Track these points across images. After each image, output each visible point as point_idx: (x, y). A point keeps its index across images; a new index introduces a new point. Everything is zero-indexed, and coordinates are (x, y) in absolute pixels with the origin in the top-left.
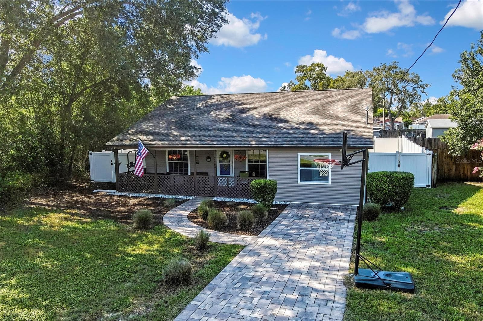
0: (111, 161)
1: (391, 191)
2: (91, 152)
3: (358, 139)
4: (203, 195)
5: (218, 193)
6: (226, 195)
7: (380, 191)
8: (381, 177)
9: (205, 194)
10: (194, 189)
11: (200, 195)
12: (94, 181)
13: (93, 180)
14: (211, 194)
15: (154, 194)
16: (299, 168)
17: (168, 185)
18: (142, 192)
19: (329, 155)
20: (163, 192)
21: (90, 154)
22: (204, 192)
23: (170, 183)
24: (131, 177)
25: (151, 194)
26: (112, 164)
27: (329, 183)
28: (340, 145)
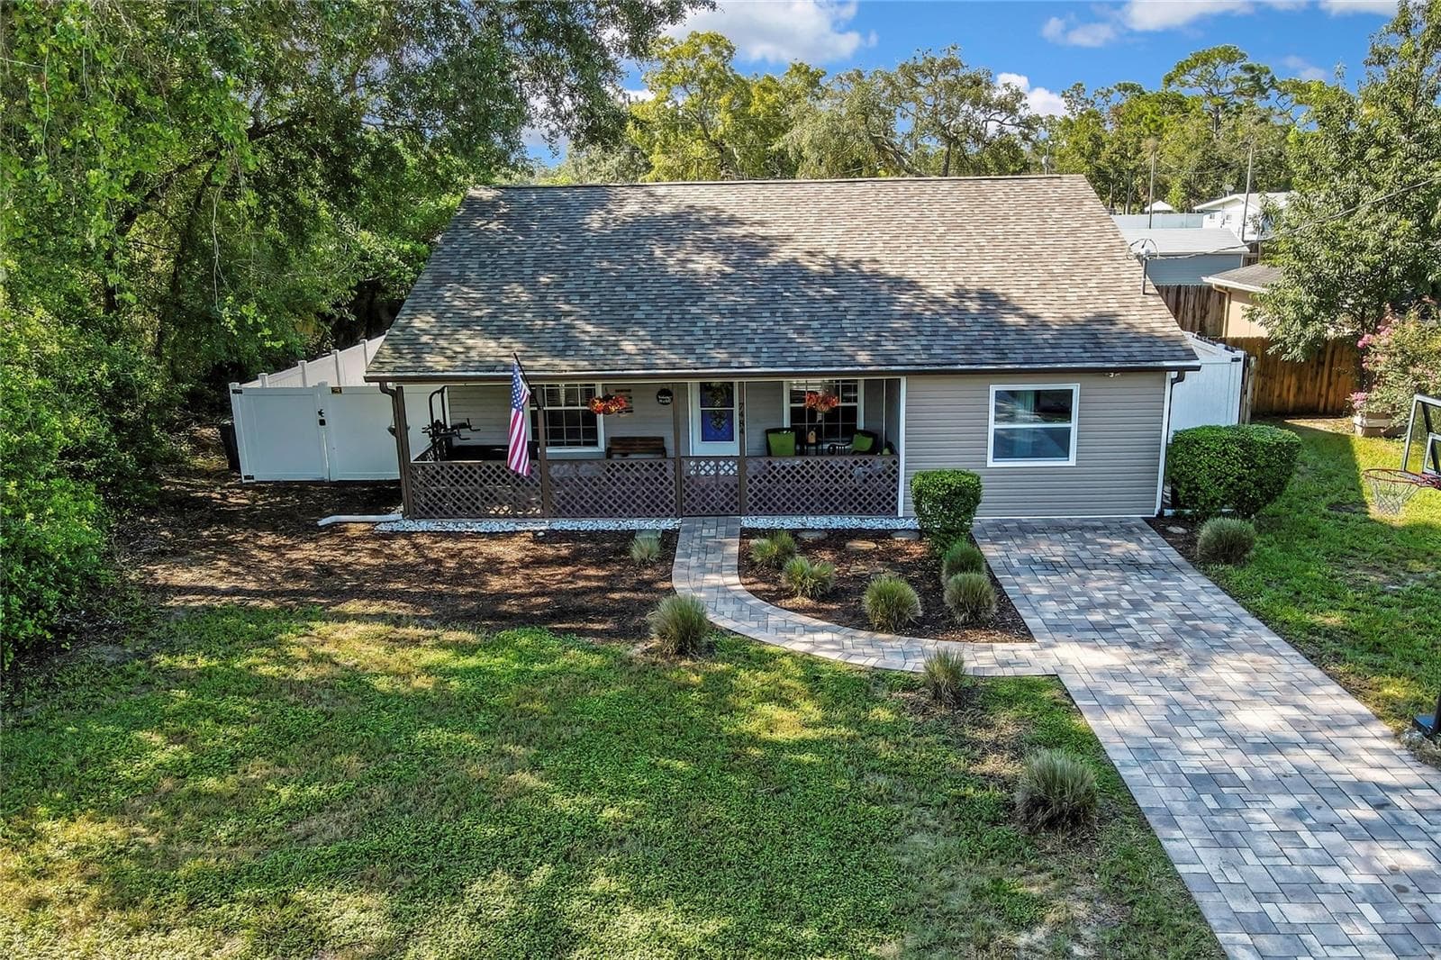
0: (320, 413)
1: (1244, 478)
2: (234, 385)
3: (1148, 344)
4: (704, 513)
5: (751, 504)
6: (775, 508)
7: (1217, 480)
8: (1224, 444)
9: (708, 508)
10: (676, 497)
11: (693, 513)
12: (256, 479)
13: (253, 478)
14: (727, 509)
15: (541, 520)
16: (993, 426)
17: (586, 489)
18: (497, 516)
19: (1076, 388)
20: (569, 511)
21: (234, 392)
22: (708, 504)
23: (595, 484)
24: (456, 472)
25: (527, 520)
26: (322, 422)
27: (1072, 461)
28: (1113, 361)
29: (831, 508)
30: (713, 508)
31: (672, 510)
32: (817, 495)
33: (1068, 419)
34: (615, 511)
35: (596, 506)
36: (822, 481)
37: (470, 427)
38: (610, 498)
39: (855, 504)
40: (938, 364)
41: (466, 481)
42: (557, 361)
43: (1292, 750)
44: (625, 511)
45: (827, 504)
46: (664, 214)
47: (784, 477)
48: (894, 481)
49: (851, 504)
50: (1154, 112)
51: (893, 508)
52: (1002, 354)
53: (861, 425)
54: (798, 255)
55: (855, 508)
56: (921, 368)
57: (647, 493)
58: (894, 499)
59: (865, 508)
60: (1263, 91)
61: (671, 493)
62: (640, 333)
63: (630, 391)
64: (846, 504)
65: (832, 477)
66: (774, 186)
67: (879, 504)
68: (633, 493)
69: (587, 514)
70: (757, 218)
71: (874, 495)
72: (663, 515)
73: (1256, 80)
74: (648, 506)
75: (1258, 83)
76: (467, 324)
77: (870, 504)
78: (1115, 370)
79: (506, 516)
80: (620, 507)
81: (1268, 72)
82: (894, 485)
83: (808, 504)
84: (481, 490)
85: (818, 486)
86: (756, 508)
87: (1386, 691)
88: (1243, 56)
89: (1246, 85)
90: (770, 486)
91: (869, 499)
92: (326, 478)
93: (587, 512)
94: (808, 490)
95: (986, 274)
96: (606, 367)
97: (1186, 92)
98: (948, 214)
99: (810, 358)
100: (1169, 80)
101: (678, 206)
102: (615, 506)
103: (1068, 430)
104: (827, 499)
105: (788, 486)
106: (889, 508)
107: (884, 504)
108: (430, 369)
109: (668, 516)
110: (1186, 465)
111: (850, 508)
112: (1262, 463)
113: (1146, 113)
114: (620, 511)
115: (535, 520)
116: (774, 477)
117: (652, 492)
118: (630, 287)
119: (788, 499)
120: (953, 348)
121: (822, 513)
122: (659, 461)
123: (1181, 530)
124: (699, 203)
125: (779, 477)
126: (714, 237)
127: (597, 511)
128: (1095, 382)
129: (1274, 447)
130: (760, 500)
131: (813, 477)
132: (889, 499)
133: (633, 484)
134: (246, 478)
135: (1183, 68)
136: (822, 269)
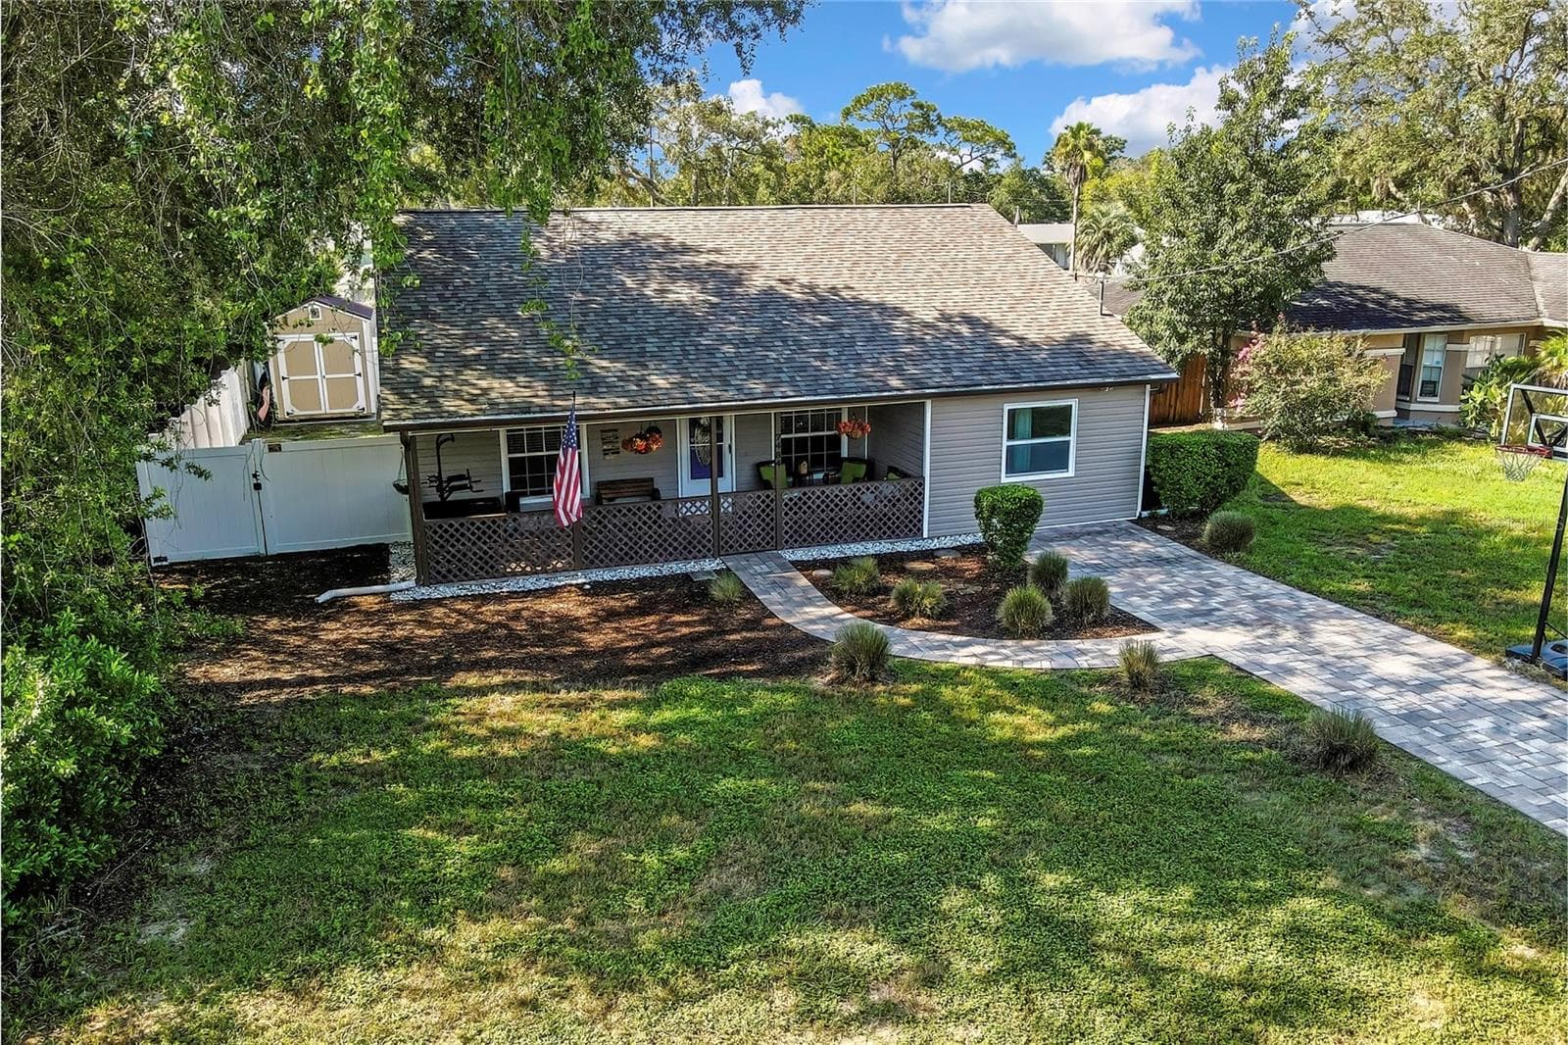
0: (255, 476)
3: (1128, 360)
5: (787, 537)
6: (809, 540)
9: (745, 545)
10: (713, 536)
11: (731, 551)
13: (165, 559)
14: (763, 544)
15: (572, 573)
16: (1006, 443)
17: (621, 535)
18: (514, 574)
19: (1074, 403)
20: (602, 561)
22: (745, 541)
23: (630, 529)
24: (478, 528)
25: (558, 574)
26: (258, 487)
27: (1071, 473)
28: (1110, 377)
29: (863, 535)
30: (750, 545)
31: (709, 550)
32: (850, 523)
33: (1067, 432)
34: (651, 556)
35: (631, 553)
36: (854, 508)
38: (646, 542)
39: (885, 529)
40: (966, 386)
41: (490, 537)
42: (593, 400)
43: (1443, 687)
44: (661, 555)
45: (859, 531)
46: (609, 242)
47: (818, 507)
48: (920, 503)
49: (880, 529)
50: (834, 145)
51: (919, 530)
52: (1016, 374)
53: (845, 453)
54: (773, 283)
55: (884, 533)
56: (951, 390)
57: (684, 534)
58: (919, 521)
59: (893, 532)
60: (932, 128)
61: (709, 532)
62: (664, 366)
63: (616, 430)
64: (876, 529)
65: (836, 505)
66: (707, 212)
67: (906, 526)
68: (670, 535)
69: (622, 561)
70: (710, 245)
71: (902, 518)
72: (700, 556)
73: (926, 117)
74: (685, 548)
75: (927, 120)
76: (466, 363)
77: (898, 527)
78: (1110, 385)
79: (524, 573)
80: (656, 551)
81: (935, 110)
82: (920, 507)
83: (841, 532)
85: (850, 513)
86: (791, 541)
87: (1459, 634)
88: (913, 93)
89: (917, 121)
90: (805, 517)
91: (898, 523)
92: (263, 551)
93: (621, 559)
94: (841, 519)
95: (957, 299)
96: (650, 403)
97: (862, 128)
98: (890, 241)
99: (847, 385)
100: (847, 113)
101: (619, 233)
102: (651, 551)
103: (1068, 442)
104: (859, 527)
105: (823, 516)
106: (915, 530)
107: (911, 526)
108: (451, 414)
109: (705, 557)
111: (880, 533)
112: (1233, 462)
113: (826, 146)
114: (656, 555)
115: (566, 574)
116: (809, 507)
117: (660, 536)
118: (623, 319)
119: (823, 529)
120: (970, 370)
121: (854, 541)
122: (648, 504)
123: (1170, 528)
124: (642, 230)
125: (814, 507)
126: (677, 265)
127: (632, 558)
128: (1088, 395)
129: (1242, 447)
130: (796, 532)
132: (915, 521)
133: (670, 526)
134: (159, 559)
135: (859, 102)
136: (805, 297)
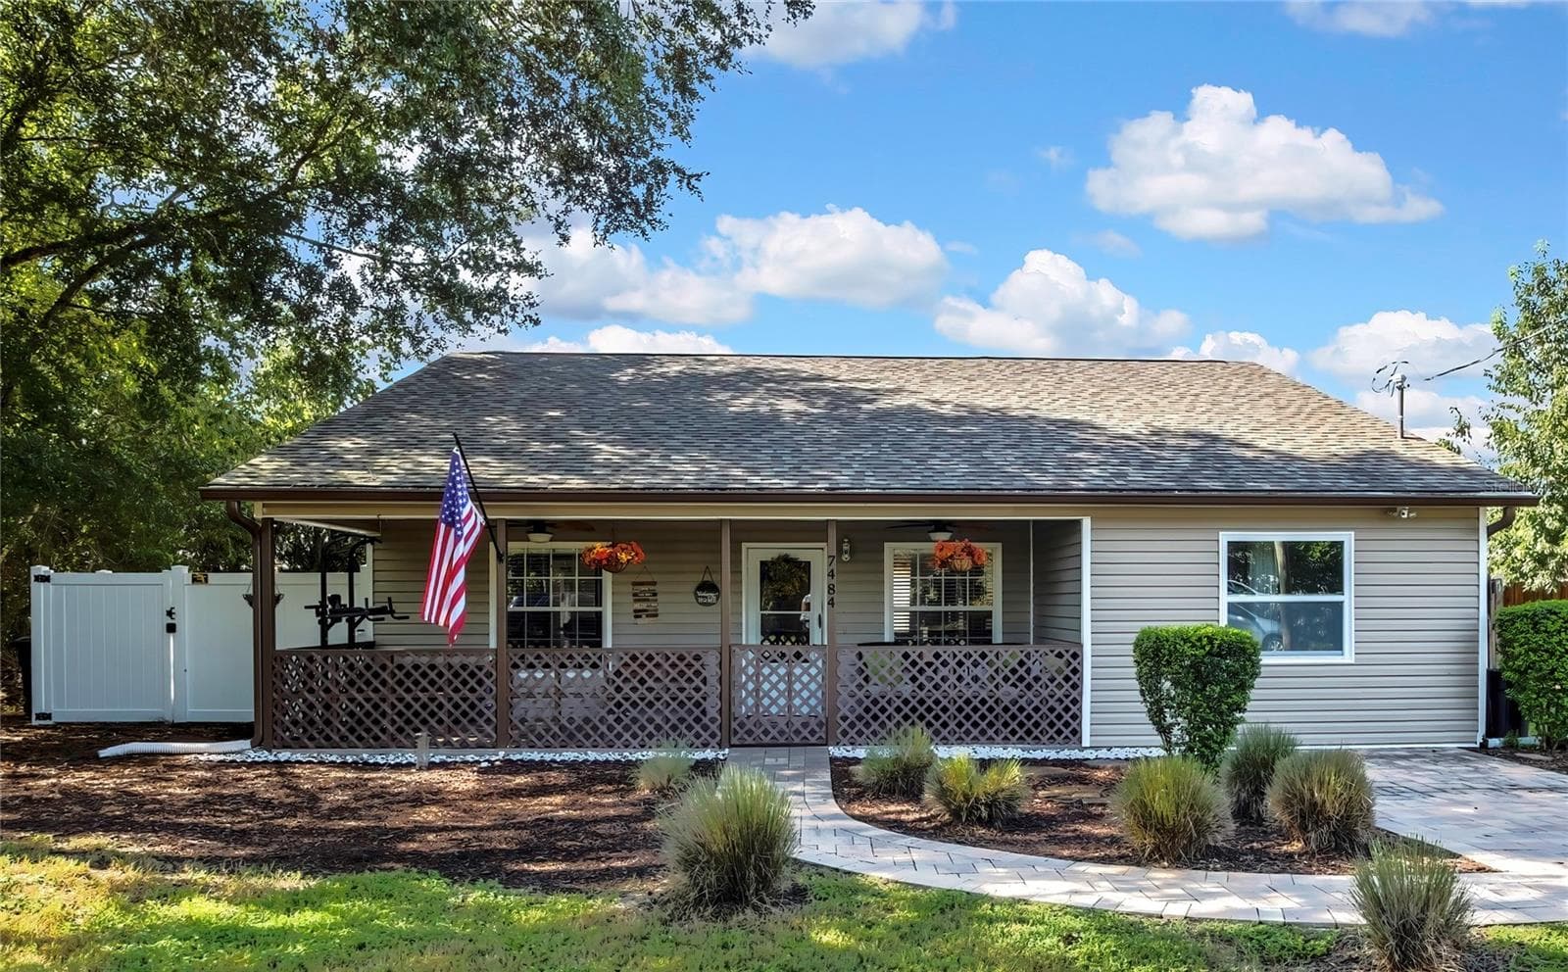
0: (170, 613)
2: (44, 570)
4: (767, 740)
5: (845, 725)
6: (883, 733)
9: (774, 733)
10: (720, 727)
11: (750, 740)
12: (55, 719)
13: (48, 716)
14: (805, 733)
15: (492, 750)
16: (1226, 598)
19: (1347, 537)
20: (539, 738)
21: (39, 579)
22: (773, 725)
25: (468, 751)
26: (171, 628)
27: (1348, 655)
28: (1407, 491)
29: (975, 732)
30: (781, 733)
31: (713, 735)
32: (952, 709)
33: (1336, 587)
34: (619, 736)
35: (588, 728)
36: (961, 686)
37: (392, 612)
38: (611, 712)
39: (1014, 725)
40: (1143, 490)
41: (368, 683)
44: (635, 736)
47: (898, 679)
48: (1075, 686)
49: (1006, 725)
51: (1075, 732)
52: (1235, 483)
55: (1013, 732)
56: (1115, 493)
58: (1075, 717)
59: (1029, 733)
61: (713, 704)
64: (999, 725)
67: (1051, 725)
68: (650, 705)
69: (573, 740)
71: (1044, 710)
72: (699, 743)
74: (674, 728)
77: (1037, 725)
78: (1409, 503)
80: (626, 729)
82: (1074, 694)
84: (392, 699)
85: (953, 694)
86: (852, 733)
90: (875, 693)
91: (1036, 717)
92: (169, 716)
93: (571, 736)
94: (937, 702)
102: (619, 728)
103: (1340, 604)
104: (968, 717)
105: (907, 694)
106: (1066, 732)
107: (1059, 725)
109: (706, 745)
110: (1535, 651)
111: (1006, 732)
114: (627, 736)
115: (482, 751)
116: (884, 679)
119: (905, 718)
125: (892, 678)
127: (587, 736)
130: (860, 718)
131: (944, 679)
132: (1067, 717)
133: (650, 688)
134: (40, 716)
